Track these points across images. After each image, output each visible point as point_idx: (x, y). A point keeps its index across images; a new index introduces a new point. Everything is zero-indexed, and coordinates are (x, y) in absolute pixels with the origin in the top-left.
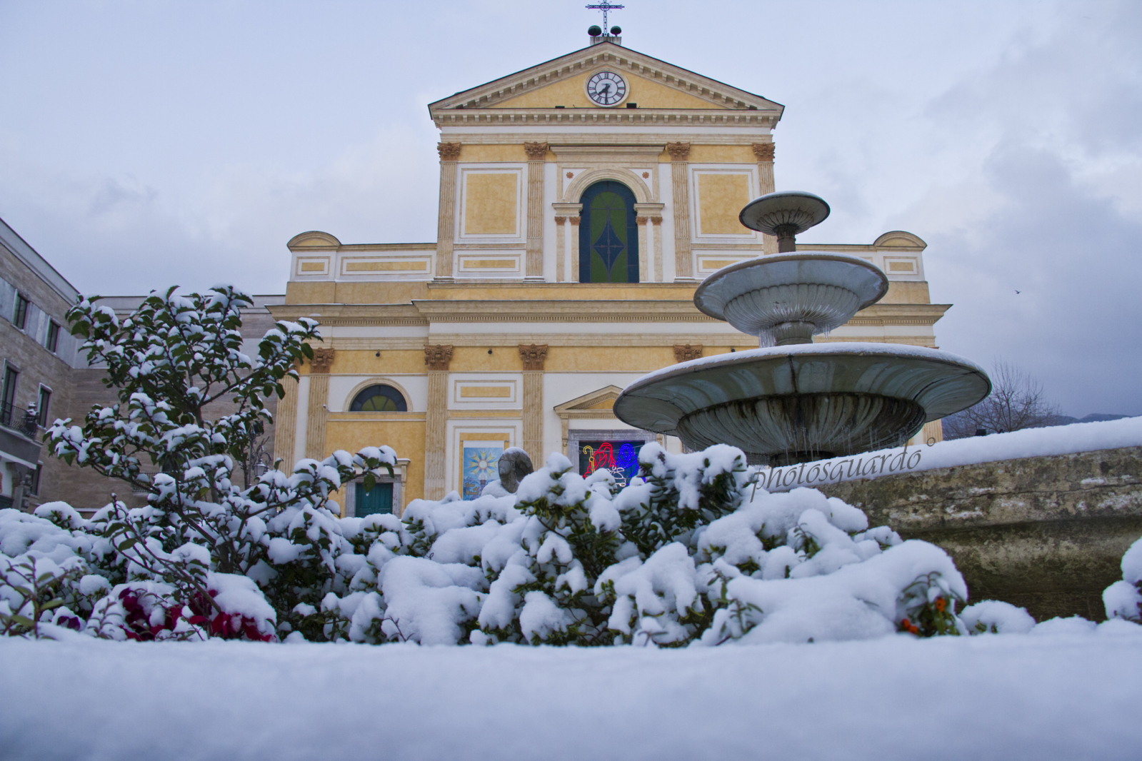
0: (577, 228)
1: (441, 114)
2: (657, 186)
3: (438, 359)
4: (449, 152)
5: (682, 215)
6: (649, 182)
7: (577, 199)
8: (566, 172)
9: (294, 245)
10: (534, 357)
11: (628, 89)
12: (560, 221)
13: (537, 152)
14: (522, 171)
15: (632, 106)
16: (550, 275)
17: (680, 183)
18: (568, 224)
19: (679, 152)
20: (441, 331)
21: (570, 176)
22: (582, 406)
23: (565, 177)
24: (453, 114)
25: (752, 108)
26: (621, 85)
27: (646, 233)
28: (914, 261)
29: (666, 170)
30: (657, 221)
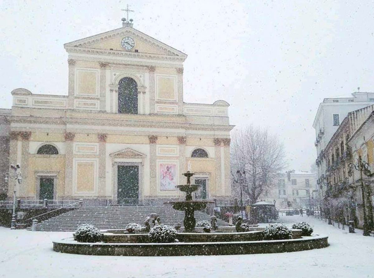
0: (117, 94)
1: (69, 48)
2: (144, 81)
3: (69, 137)
4: (72, 63)
5: (152, 92)
6: (141, 79)
7: (117, 82)
8: (114, 73)
9: (14, 93)
10: (103, 138)
11: (135, 44)
12: (111, 90)
13: (104, 65)
14: (98, 71)
15: (137, 51)
16: (108, 109)
17: (152, 80)
18: (114, 92)
19: (152, 69)
20: (70, 127)
21: (115, 75)
22: (119, 154)
23: (113, 75)
24: (73, 48)
25: (177, 55)
26: (133, 42)
27: (140, 97)
28: (225, 110)
29: (147, 75)
30: (144, 93)
